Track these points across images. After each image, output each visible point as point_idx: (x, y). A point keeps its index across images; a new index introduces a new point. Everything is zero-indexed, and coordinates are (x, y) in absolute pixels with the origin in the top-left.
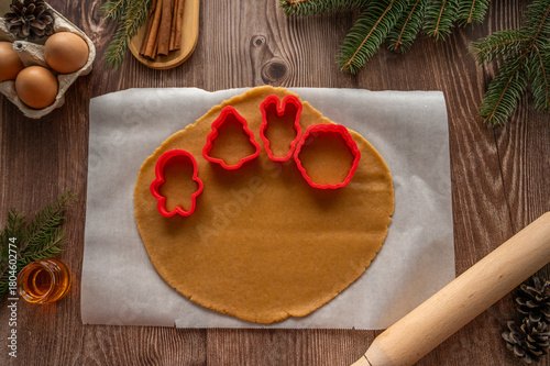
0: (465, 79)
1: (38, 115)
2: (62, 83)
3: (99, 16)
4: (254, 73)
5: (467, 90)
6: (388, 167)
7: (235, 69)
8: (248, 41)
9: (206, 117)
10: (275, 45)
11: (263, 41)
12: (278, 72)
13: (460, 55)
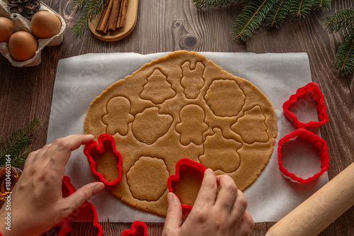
0: (322, 45)
1: (21, 65)
2: (40, 44)
3: (70, 10)
4: (174, 43)
5: (324, 52)
6: (271, 103)
7: (161, 41)
8: (171, 24)
9: (140, 71)
10: (189, 26)
11: (181, 24)
12: (191, 42)
13: (317, 31)
